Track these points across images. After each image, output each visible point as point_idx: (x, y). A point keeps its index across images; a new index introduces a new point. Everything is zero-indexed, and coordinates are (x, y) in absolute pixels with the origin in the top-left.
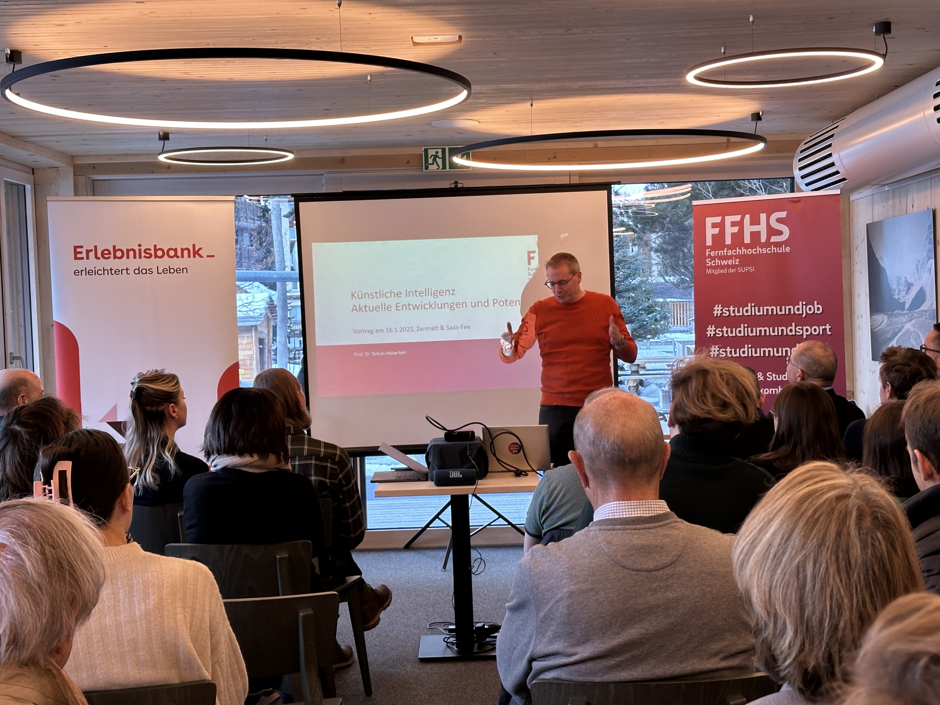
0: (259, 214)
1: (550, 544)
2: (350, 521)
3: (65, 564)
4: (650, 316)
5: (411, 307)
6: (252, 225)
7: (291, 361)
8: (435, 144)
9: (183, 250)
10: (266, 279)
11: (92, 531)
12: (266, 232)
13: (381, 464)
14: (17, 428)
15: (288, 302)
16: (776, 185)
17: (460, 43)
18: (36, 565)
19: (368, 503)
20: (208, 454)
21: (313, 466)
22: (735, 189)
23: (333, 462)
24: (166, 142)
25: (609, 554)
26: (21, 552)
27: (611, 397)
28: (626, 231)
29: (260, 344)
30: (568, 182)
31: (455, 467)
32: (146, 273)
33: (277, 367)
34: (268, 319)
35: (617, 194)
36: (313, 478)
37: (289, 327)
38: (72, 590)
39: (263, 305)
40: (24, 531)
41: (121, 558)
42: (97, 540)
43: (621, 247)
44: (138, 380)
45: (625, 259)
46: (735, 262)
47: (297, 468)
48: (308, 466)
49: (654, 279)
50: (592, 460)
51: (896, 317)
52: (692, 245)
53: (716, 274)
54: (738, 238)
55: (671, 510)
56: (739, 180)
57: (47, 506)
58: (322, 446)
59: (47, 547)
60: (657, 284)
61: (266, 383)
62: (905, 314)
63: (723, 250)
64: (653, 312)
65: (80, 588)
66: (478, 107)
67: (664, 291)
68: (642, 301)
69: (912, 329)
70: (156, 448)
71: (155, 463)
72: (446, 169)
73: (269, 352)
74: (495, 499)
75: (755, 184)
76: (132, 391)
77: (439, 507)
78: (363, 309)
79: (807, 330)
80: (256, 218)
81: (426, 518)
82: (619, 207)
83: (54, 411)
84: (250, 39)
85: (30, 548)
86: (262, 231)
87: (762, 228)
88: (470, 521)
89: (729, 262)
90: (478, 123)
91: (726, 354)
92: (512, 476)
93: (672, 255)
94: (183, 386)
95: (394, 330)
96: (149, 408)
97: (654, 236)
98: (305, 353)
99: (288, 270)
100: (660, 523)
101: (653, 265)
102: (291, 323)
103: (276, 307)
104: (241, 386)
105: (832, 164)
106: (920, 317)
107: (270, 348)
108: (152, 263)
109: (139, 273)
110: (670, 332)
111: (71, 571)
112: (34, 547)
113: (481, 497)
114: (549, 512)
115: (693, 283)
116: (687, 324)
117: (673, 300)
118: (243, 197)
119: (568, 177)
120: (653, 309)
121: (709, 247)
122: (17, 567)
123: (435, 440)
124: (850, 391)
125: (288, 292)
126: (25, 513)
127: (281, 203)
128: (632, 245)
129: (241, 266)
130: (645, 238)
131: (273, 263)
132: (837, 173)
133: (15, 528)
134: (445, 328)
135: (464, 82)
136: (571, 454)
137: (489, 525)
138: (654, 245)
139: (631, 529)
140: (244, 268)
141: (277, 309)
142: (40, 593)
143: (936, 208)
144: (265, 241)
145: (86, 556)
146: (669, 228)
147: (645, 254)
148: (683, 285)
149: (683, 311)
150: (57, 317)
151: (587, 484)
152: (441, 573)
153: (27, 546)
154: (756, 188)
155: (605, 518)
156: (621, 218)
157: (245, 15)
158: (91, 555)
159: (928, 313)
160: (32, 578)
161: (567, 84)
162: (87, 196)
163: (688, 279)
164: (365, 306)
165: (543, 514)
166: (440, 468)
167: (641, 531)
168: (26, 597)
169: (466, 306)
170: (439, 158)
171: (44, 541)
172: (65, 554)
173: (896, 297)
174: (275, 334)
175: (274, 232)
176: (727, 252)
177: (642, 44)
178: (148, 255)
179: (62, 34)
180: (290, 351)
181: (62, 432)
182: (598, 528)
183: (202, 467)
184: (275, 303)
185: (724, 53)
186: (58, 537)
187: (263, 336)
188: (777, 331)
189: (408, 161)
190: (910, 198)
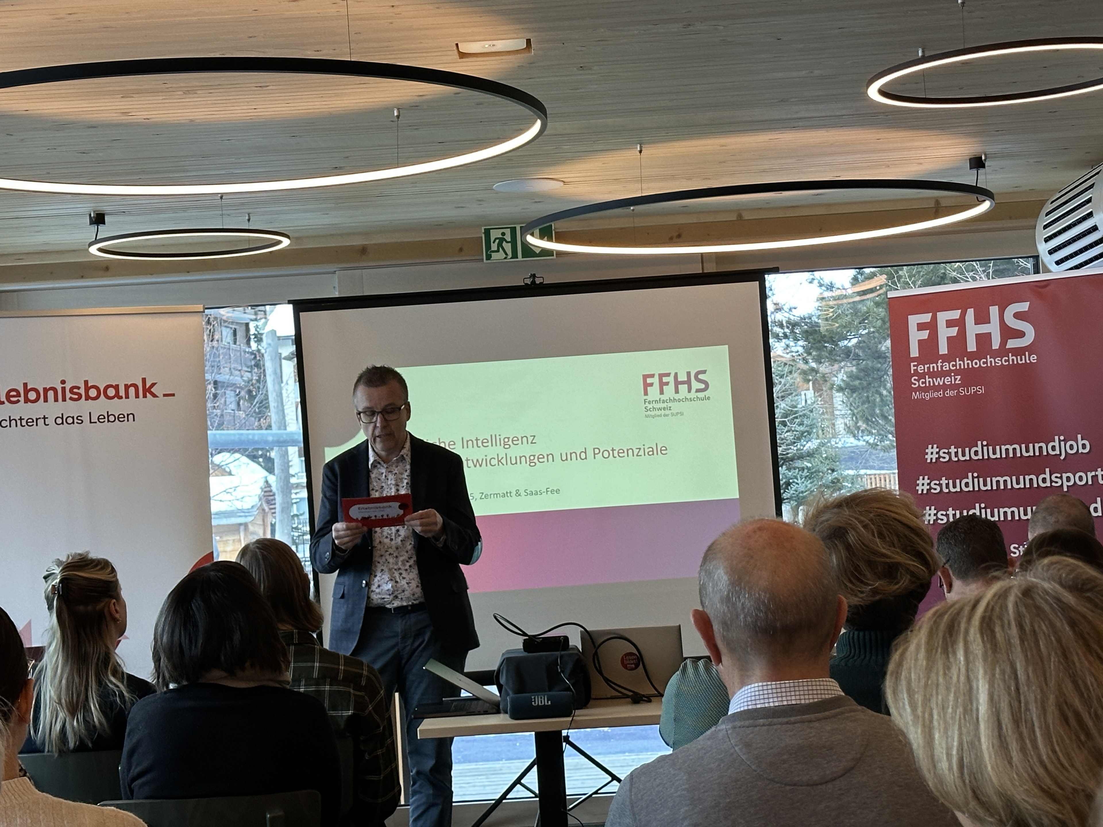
6: (239, 379)
8: (500, 223)
9: (127, 387)
10: (257, 442)
21: (327, 694)
23: (358, 687)
24: (100, 226)
30: (699, 272)
31: (539, 690)
32: (73, 423)
34: (263, 511)
46: (955, 379)
48: (319, 692)
49: (840, 440)
53: (928, 398)
54: (957, 344)
58: (342, 661)
60: (845, 448)
63: (936, 363)
66: (561, 157)
67: (855, 459)
72: (517, 257)
79: (1068, 479)
87: (993, 328)
89: (946, 381)
90: (562, 184)
92: (629, 702)
93: (864, 397)
96: (80, 609)
101: (836, 417)
102: (299, 523)
103: (274, 493)
105: (1094, 229)
108: (83, 408)
109: (62, 423)
117: (869, 472)
119: (700, 263)
120: (839, 485)
121: (914, 359)
123: (511, 654)
134: (523, 494)
135: (536, 107)
137: (597, 792)
141: (275, 497)
144: (257, 396)
151: (720, 661)
155: (742, 709)
166: (517, 691)
169: (553, 460)
170: (507, 242)
176: (942, 366)
177: (800, 46)
178: (76, 397)
182: (730, 725)
184: (274, 489)
189: (461, 248)
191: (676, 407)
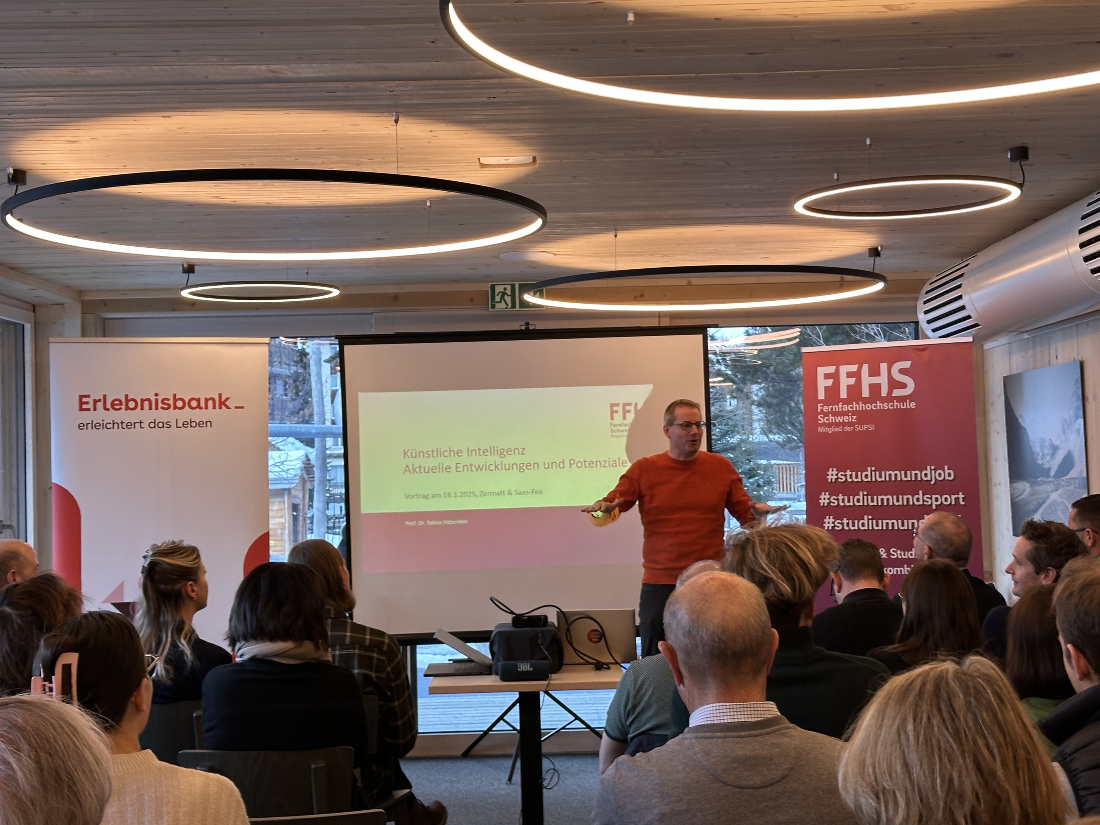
0: (296, 359)
1: (638, 754)
2: (399, 723)
3: (63, 775)
4: (751, 480)
5: (473, 468)
6: (287, 371)
7: (330, 531)
8: (503, 280)
9: (207, 400)
10: (303, 434)
11: (96, 735)
12: (304, 380)
13: (435, 655)
14: (8, 610)
15: (328, 461)
16: (897, 330)
17: (535, 165)
18: (28, 776)
19: (420, 701)
20: (233, 643)
21: (356, 657)
22: (850, 335)
23: (381, 652)
24: (191, 275)
25: (708, 768)
26: (12, 760)
27: (708, 577)
28: (724, 381)
29: (294, 511)
30: (657, 325)
31: (524, 658)
32: (163, 427)
33: (313, 538)
34: (303, 481)
35: (713, 338)
36: (356, 671)
37: (328, 490)
38: (71, 807)
39: (298, 464)
40: (16, 735)
41: (131, 769)
42: (102, 746)
43: (718, 400)
44: (151, 553)
45: (722, 413)
46: (852, 418)
47: (337, 659)
48: (350, 656)
49: (756, 438)
50: (687, 653)
51: (1040, 485)
52: (801, 399)
53: (830, 432)
54: (855, 391)
55: (782, 714)
56: (854, 324)
57: (45, 704)
58: (368, 632)
59: (42, 754)
60: (760, 443)
61: (304, 556)
62: (1050, 482)
63: (838, 405)
64: (754, 476)
65: (80, 804)
66: (553, 237)
67: (767, 452)
68: (742, 463)
69: (1059, 500)
70: (169, 635)
71: (168, 653)
72: (515, 308)
73: (305, 520)
74: (569, 697)
75: (873, 329)
76: (143, 567)
77: (503, 706)
78: (418, 470)
79: (937, 500)
80: (292, 363)
81: (488, 719)
82: (715, 354)
83: (53, 592)
84: (292, 159)
85: (23, 755)
86: (298, 378)
87: (883, 380)
88: (542, 723)
89: (845, 419)
90: (553, 255)
91: (843, 526)
92: (592, 669)
93: (777, 409)
94: (205, 560)
95: (453, 495)
96: (162, 586)
97: (755, 387)
98: (348, 521)
99: (328, 423)
100: (768, 730)
101: (753, 420)
102: (330, 486)
103: (313, 466)
104: (271, 561)
105: (963, 308)
106: (1068, 486)
107: (305, 516)
108: (170, 415)
109: (155, 427)
110: (775, 500)
111: (71, 784)
112: (27, 754)
113: (553, 695)
114: (636, 713)
115: (802, 442)
116: (794, 490)
117: (778, 462)
118: (277, 339)
119: (657, 319)
120: (755, 472)
121: (821, 401)
122: (6, 779)
123: (501, 625)
124: (988, 572)
125: (327, 449)
126: (17, 713)
127: (322, 346)
128: (730, 398)
129: (273, 419)
130: (745, 390)
131: (311, 415)
132: (969, 317)
133: (6, 731)
134: (514, 493)
135: (539, 210)
136: (661, 646)
137: (564, 728)
138: (755, 398)
139: (733, 737)
140: (277, 421)
141: (314, 469)
142: (33, 810)
143: (1084, 359)
144: (302, 390)
145: (89, 765)
146: (773, 378)
147: (744, 408)
148: (790, 445)
149: (790, 475)
150: (56, 479)
151: (681, 680)
152: (505, 786)
153: (19, 753)
154: (875, 333)
155: (703, 723)
156: (717, 367)
157: (288, 132)
158: (95, 764)
159: (1077, 482)
160: (24, 792)
161: (657, 213)
162: (96, 337)
163: (796, 438)
164: (420, 467)
165: (629, 714)
166: (507, 659)
167: (745, 739)
168: (16, 815)
169: (538, 468)
170: (508, 295)
171: (39, 746)
172: (64, 763)
173: (1039, 461)
174: (311, 499)
175: (313, 379)
176: (842, 408)
177: (743, 169)
178: (166, 406)
179: (74, 152)
180: (329, 518)
181: (60, 616)
182: (694, 735)
183: (225, 658)
184: (313, 462)
185: (838, 179)
186: (56, 741)
187: (297, 501)
188: (903, 500)
189: (471, 299)
190: (1053, 347)
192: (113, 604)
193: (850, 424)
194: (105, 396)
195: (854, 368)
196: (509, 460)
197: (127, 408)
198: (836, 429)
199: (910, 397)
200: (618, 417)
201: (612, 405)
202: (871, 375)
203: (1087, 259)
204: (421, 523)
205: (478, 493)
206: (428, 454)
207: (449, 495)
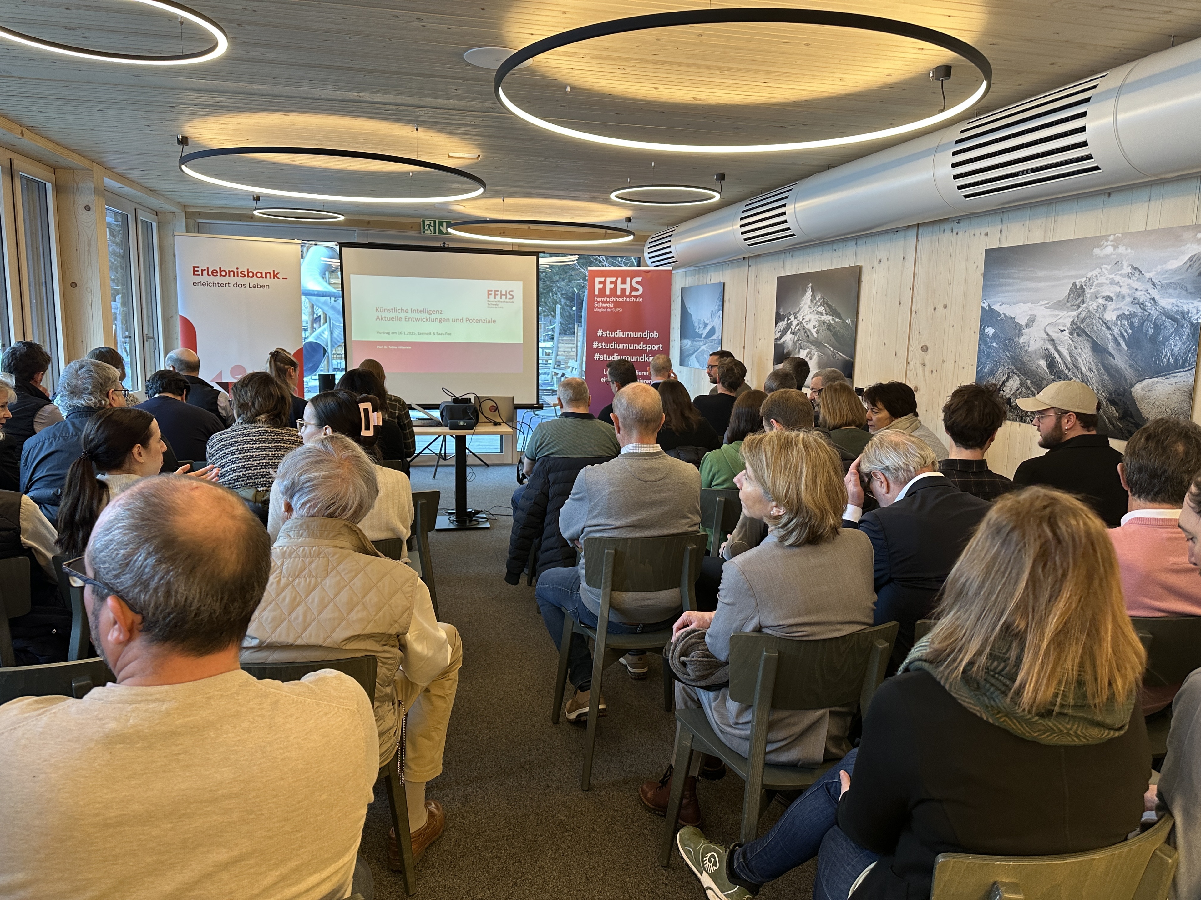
5: (414, 319)
8: (430, 218)
9: (266, 273)
17: (479, 159)
24: (258, 202)
25: (631, 472)
30: (511, 250)
31: (462, 419)
32: (242, 287)
46: (611, 305)
50: (624, 418)
51: (696, 342)
53: (600, 311)
54: (613, 291)
55: (663, 450)
62: (702, 341)
63: (605, 298)
69: (705, 349)
72: (435, 234)
78: (384, 319)
79: (649, 347)
82: (541, 268)
87: (627, 286)
88: (467, 449)
89: (608, 305)
90: (464, 207)
92: (490, 425)
100: (657, 457)
105: (671, 252)
106: (711, 343)
108: (246, 281)
109: (237, 287)
113: (472, 437)
114: (541, 447)
119: (512, 246)
121: (596, 295)
123: (446, 402)
132: (673, 257)
134: (436, 334)
135: (482, 183)
143: (725, 281)
150: (178, 311)
151: (619, 432)
152: (433, 481)
159: (715, 343)
161: (529, 190)
162: (196, 233)
164: (385, 317)
165: (538, 448)
166: (450, 419)
169: (449, 322)
170: (432, 227)
173: (697, 330)
176: (607, 299)
177: (585, 172)
178: (243, 276)
185: (630, 182)
188: (633, 347)
189: (411, 227)
190: (709, 275)
191: (500, 305)
192: (217, 383)
193: (610, 308)
194: (208, 268)
195: (614, 279)
196: (433, 316)
197: (221, 275)
198: (603, 310)
199: (640, 296)
200: (492, 298)
201: (489, 291)
202: (622, 283)
203: (743, 233)
204: (386, 347)
205: (417, 333)
206: (390, 311)
207: (401, 333)
